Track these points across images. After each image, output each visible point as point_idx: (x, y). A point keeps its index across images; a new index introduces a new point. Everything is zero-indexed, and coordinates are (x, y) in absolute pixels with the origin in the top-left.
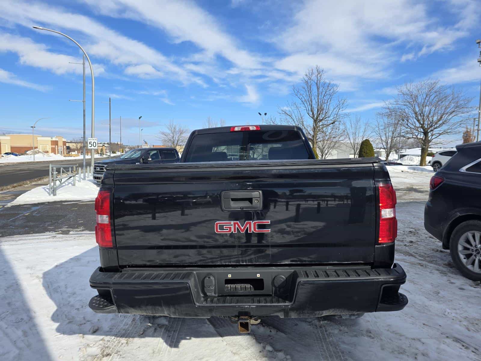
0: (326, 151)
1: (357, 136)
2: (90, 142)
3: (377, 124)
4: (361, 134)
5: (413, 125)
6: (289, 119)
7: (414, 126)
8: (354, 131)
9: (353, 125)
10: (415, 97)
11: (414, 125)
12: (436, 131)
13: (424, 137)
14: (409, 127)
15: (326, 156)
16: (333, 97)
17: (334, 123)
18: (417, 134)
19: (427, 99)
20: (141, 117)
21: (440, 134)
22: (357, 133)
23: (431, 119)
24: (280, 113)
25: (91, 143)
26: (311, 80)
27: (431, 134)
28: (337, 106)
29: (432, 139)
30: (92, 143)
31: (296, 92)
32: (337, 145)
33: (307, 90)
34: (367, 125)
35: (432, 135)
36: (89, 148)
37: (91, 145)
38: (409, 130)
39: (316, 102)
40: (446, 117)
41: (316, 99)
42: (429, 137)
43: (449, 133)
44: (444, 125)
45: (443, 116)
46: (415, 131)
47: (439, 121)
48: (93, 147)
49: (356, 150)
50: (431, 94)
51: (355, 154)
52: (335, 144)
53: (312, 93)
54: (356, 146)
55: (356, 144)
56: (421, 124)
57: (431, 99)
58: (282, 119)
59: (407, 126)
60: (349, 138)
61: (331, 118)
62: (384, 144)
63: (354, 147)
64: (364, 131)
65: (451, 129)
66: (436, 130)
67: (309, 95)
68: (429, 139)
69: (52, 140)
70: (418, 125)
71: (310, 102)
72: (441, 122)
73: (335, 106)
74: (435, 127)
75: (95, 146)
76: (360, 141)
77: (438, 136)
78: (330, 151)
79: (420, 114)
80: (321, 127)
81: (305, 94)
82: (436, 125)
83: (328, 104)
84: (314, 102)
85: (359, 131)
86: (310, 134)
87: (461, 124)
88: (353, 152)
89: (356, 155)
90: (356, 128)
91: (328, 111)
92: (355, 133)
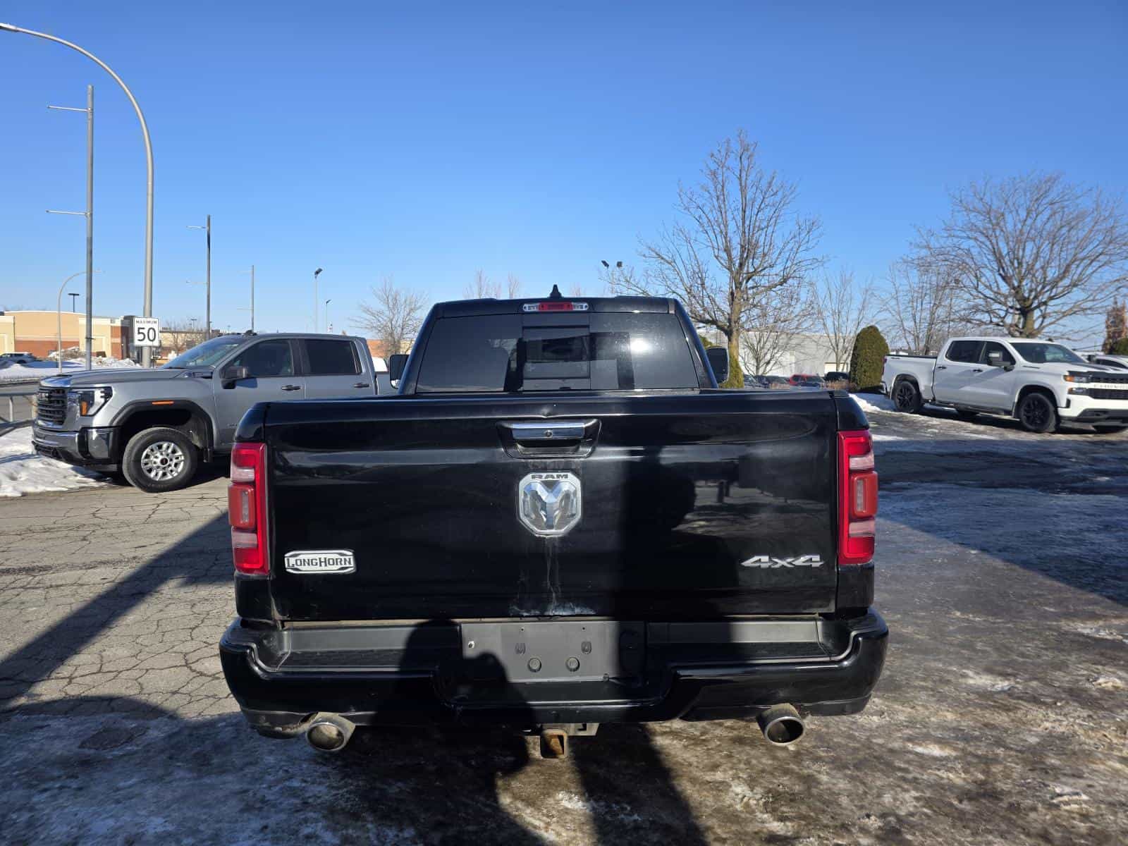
0: (768, 357)
1: (845, 319)
2: (139, 329)
3: (894, 292)
4: (854, 315)
5: (991, 289)
6: (669, 271)
7: (995, 293)
8: (835, 307)
9: (834, 293)
10: (997, 218)
11: (996, 289)
12: (1053, 307)
13: (1022, 320)
14: (980, 295)
15: (768, 368)
16: (782, 212)
17: (785, 281)
18: (1002, 314)
19: (1029, 222)
20: (320, 270)
21: (1064, 314)
22: (843, 313)
23: (1039, 275)
24: (644, 256)
25: (141, 331)
26: (725, 169)
27: (1040, 313)
28: (795, 237)
29: (1044, 327)
30: (145, 331)
31: (686, 200)
32: (794, 342)
33: (714, 194)
34: (870, 292)
35: (1044, 317)
36: (137, 343)
37: (141, 337)
38: (981, 302)
39: (738, 228)
40: (1080, 269)
41: (739, 218)
42: (1034, 321)
43: (1089, 312)
44: (1075, 289)
45: (1074, 266)
46: (998, 306)
47: (1061, 279)
48: (146, 342)
49: (840, 354)
50: (1041, 209)
51: (838, 364)
52: (790, 339)
53: (726, 203)
54: (841, 345)
55: (842, 340)
56: (1014, 288)
57: (1039, 224)
58: (649, 272)
59: (974, 293)
60: (824, 324)
61: (778, 269)
62: (910, 339)
63: (837, 346)
64: (861, 307)
65: (1093, 300)
66: (1052, 303)
67: (720, 207)
68: (1036, 325)
69: (112, 325)
70: (1004, 288)
71: (722, 226)
72: (1066, 282)
73: (786, 236)
74: (1052, 294)
75: (151, 338)
76: (851, 331)
77: (1058, 320)
78: (777, 355)
79: (1012, 263)
80: (750, 292)
81: (708, 204)
82: (1054, 290)
83: (770, 229)
84: (732, 226)
85: (848, 308)
86: (723, 312)
87: (1120, 287)
88: (833, 358)
89: (841, 366)
90: (841, 301)
91: (769, 250)
92: (839, 312)
